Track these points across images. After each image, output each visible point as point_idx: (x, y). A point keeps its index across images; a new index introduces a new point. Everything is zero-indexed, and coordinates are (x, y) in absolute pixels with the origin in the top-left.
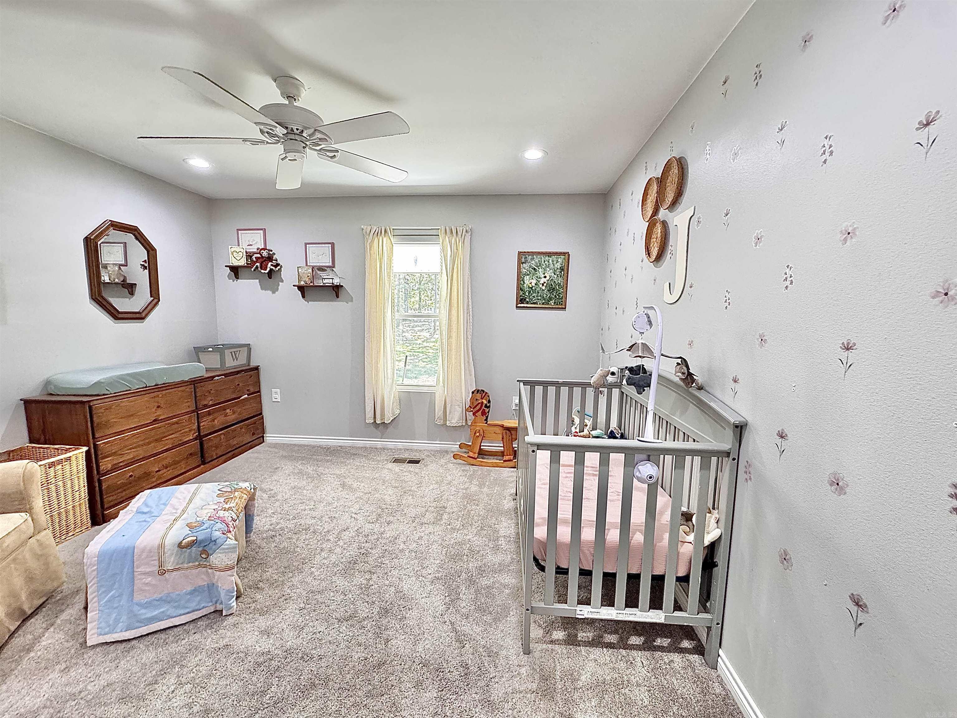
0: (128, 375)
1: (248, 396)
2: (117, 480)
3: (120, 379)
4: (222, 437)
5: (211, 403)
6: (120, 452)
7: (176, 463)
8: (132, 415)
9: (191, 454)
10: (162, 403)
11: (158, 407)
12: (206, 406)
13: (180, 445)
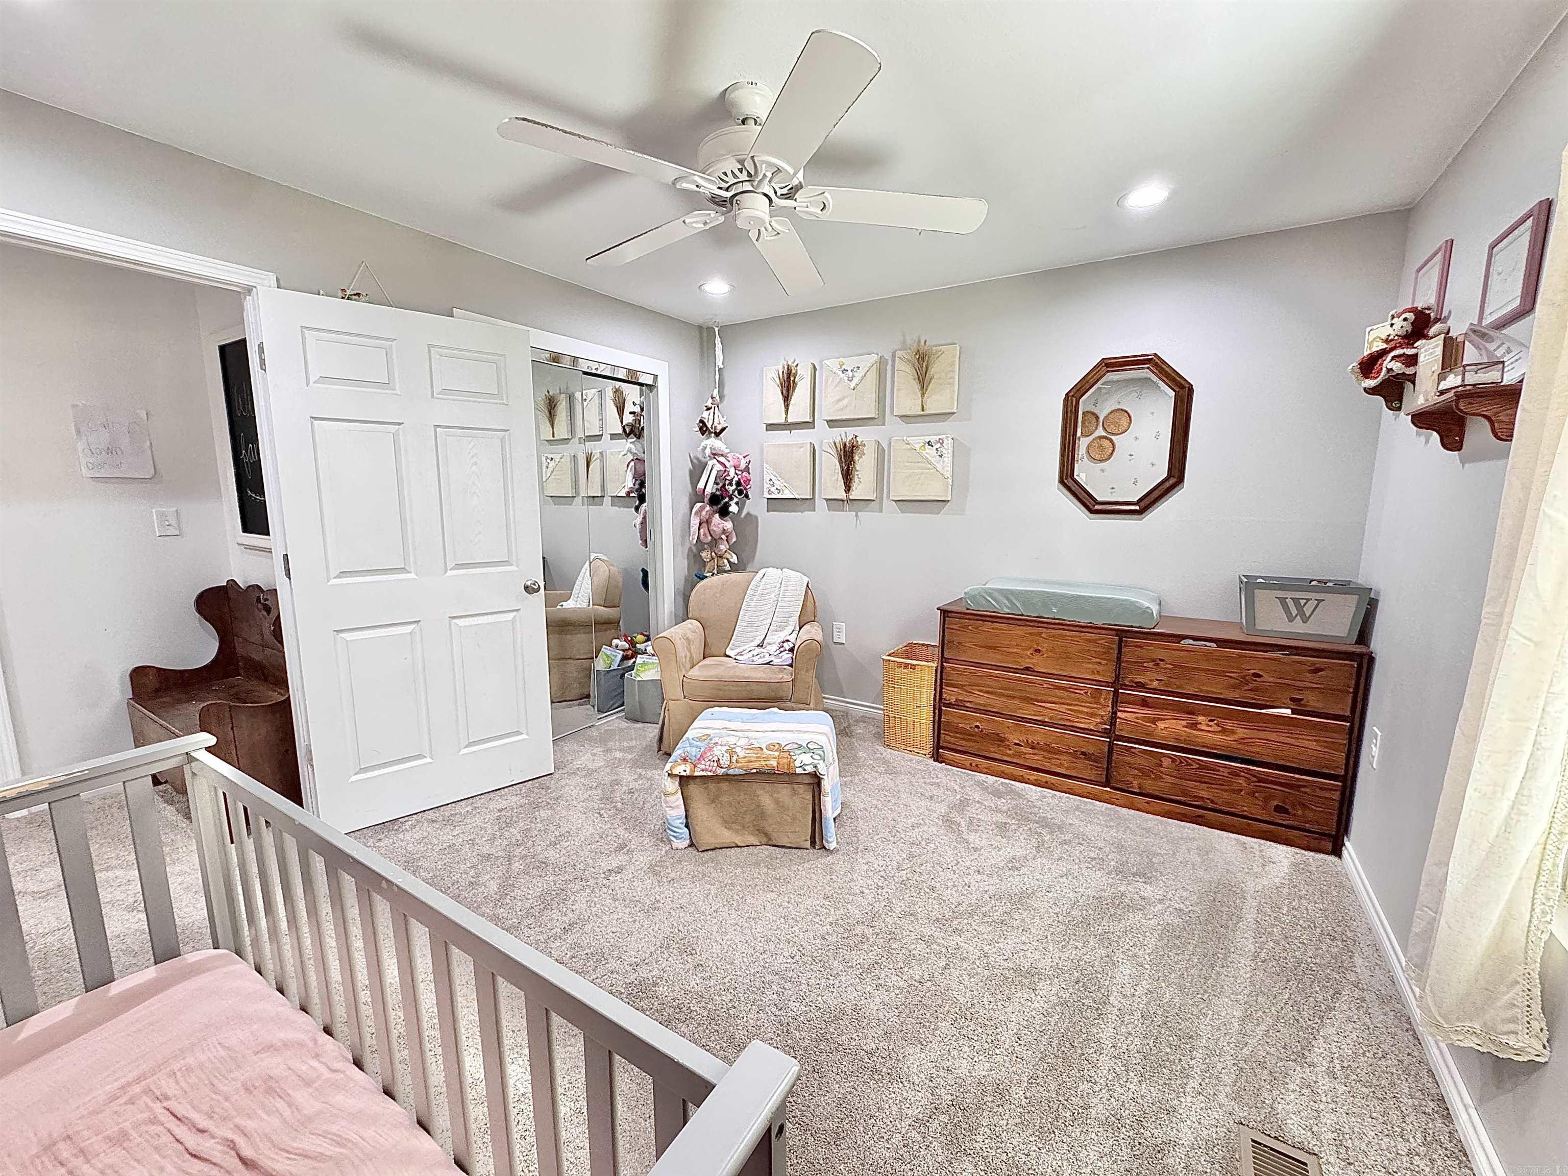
0: (1000, 591)
1: (1293, 713)
2: (960, 720)
3: (986, 592)
4: (1166, 762)
5: (1155, 684)
6: (968, 688)
7: (1048, 749)
8: (995, 648)
9: (1083, 753)
10: (1044, 646)
11: (1038, 651)
12: (1141, 686)
13: (1065, 727)
